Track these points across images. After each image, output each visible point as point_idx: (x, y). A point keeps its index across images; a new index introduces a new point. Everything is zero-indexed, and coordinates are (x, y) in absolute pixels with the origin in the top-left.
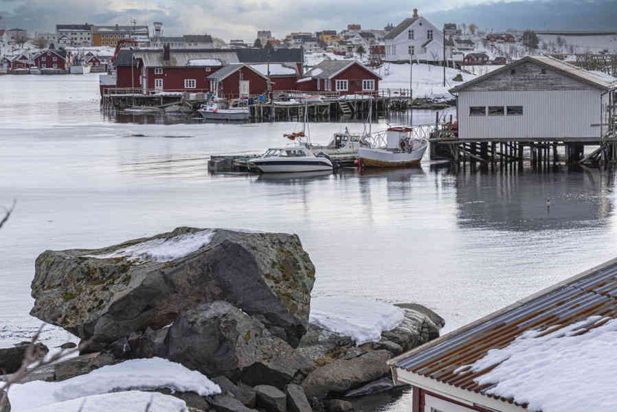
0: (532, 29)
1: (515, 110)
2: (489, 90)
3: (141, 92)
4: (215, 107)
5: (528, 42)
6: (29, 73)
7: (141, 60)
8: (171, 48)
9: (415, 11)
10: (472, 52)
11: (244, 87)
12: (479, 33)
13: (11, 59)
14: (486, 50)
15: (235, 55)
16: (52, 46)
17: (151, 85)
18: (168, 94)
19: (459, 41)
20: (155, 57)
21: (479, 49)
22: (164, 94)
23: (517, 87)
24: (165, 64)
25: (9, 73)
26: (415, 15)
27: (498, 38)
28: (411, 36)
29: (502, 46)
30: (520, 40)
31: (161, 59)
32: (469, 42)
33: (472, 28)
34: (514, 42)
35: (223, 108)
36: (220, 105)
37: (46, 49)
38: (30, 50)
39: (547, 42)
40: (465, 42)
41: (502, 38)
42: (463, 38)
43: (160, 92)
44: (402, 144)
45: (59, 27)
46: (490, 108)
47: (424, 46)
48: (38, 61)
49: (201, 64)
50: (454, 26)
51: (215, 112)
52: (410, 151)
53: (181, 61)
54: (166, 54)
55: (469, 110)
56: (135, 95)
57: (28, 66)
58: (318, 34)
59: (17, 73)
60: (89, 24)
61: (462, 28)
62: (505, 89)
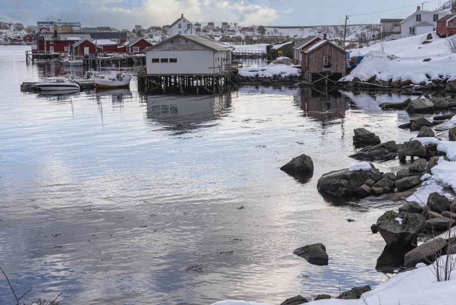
0: (262, 25)
1: (173, 61)
2: (161, 51)
3: (44, 53)
4: (67, 59)
5: (260, 31)
6: (20, 44)
7: (43, 37)
8: (58, 32)
9: (182, 15)
10: (234, 36)
11: (87, 50)
12: (238, 27)
13: (13, 38)
14: (241, 35)
15: (89, 35)
16: (34, 32)
17: (48, 49)
18: (56, 53)
19: (229, 31)
20: (50, 36)
21: (238, 34)
22: (54, 53)
23: (174, 49)
24: (55, 39)
25: (11, 44)
26: (182, 17)
27: (247, 29)
28: (180, 27)
29: (248, 33)
30: (257, 30)
31: (53, 37)
32: (233, 31)
33: (235, 24)
34: (254, 31)
35: (70, 60)
36: (69, 59)
37: (31, 33)
38: (24, 33)
39: (269, 31)
40: (231, 31)
41: (248, 29)
42: (230, 29)
43: (52, 53)
44: (118, 77)
45: (38, 23)
46: (161, 59)
47: (185, 31)
48: (25, 39)
49: (73, 39)
50: (227, 23)
51: (67, 62)
52: (122, 80)
53: (62, 38)
54: (56, 34)
55: (151, 60)
56: (40, 54)
57: (20, 41)
58: (164, 27)
59: (15, 44)
60: (53, 21)
61: (231, 25)
62: (169, 50)
